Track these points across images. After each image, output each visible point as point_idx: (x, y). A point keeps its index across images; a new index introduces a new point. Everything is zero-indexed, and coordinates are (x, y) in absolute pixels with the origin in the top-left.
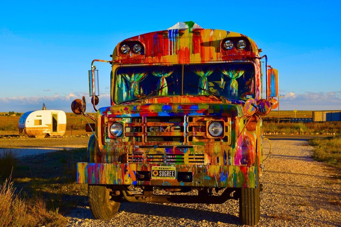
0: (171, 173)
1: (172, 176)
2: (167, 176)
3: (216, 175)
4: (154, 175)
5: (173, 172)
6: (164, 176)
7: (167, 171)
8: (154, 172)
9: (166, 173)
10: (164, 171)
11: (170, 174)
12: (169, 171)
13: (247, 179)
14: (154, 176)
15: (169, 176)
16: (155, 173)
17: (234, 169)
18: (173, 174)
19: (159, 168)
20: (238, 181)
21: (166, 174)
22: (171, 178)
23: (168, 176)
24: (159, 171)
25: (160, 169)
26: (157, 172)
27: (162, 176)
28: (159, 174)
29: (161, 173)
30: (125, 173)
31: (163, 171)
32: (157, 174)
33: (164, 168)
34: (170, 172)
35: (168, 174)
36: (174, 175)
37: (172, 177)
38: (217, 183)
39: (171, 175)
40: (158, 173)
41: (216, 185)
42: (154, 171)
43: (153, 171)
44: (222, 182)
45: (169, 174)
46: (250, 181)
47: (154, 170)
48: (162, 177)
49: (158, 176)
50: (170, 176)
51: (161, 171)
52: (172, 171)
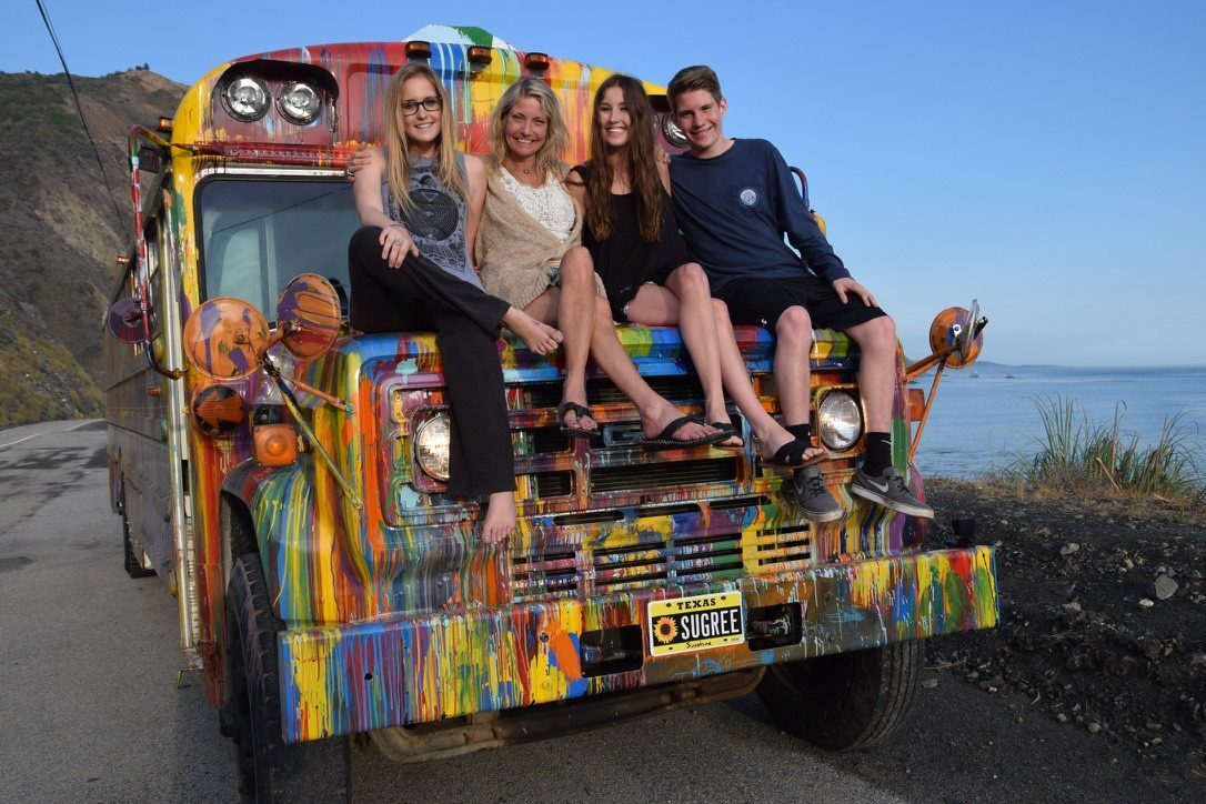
0: (727, 617)
1: (733, 631)
2: (711, 636)
3: (880, 599)
4: (661, 638)
5: (732, 611)
6: (701, 637)
7: (709, 612)
8: (658, 627)
9: (706, 622)
10: (700, 613)
11: (723, 622)
12: (718, 611)
13: (971, 597)
14: (662, 644)
15: (721, 635)
16: (665, 629)
17: (932, 569)
18: (733, 621)
19: (680, 604)
20: (948, 609)
21: (707, 626)
22: (729, 638)
23: (716, 636)
24: (677, 617)
25: (684, 610)
26: (672, 622)
27: (691, 639)
28: (681, 630)
29: (689, 625)
30: (533, 651)
31: (694, 613)
32: (674, 633)
33: (697, 604)
34: (722, 613)
35: (715, 624)
36: (737, 625)
37: (731, 634)
38: (884, 629)
39: (728, 627)
40: (678, 627)
41: (882, 639)
42: (660, 623)
43: (655, 620)
44: (898, 623)
45: (719, 625)
46: (982, 603)
47: (659, 618)
48: (692, 643)
49: (678, 640)
50: (724, 632)
51: (688, 615)
52: (729, 609)
